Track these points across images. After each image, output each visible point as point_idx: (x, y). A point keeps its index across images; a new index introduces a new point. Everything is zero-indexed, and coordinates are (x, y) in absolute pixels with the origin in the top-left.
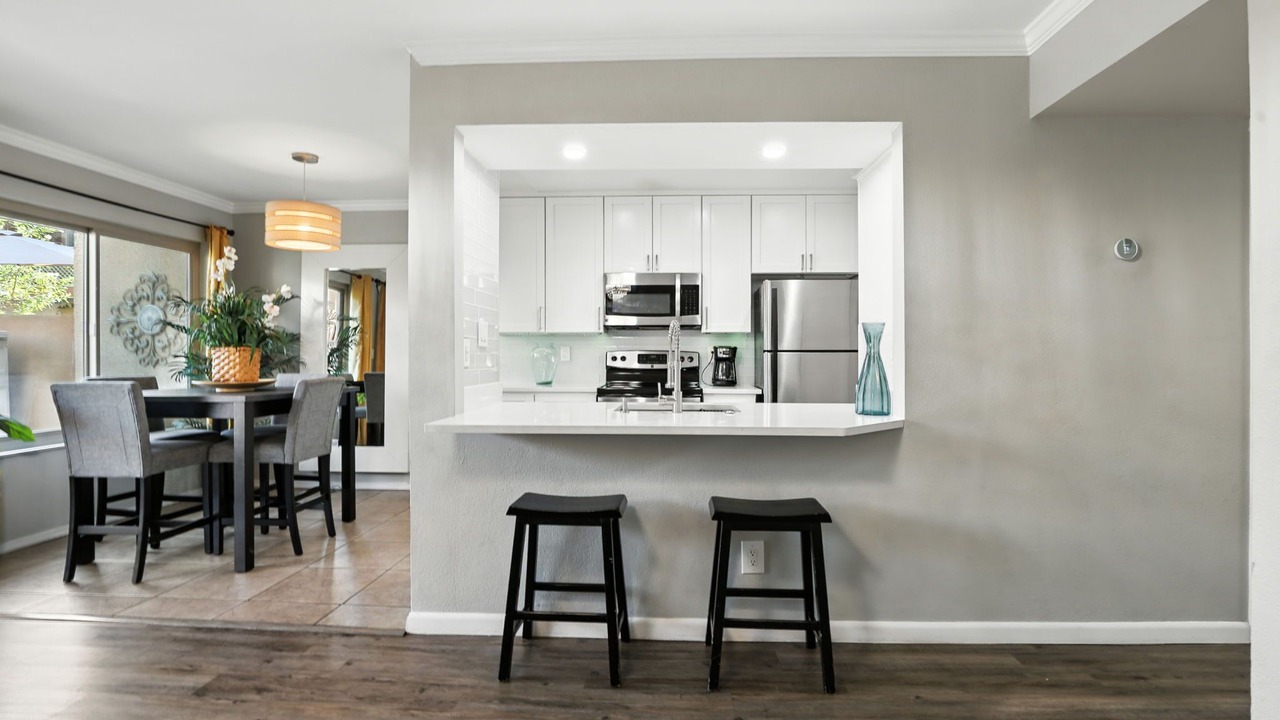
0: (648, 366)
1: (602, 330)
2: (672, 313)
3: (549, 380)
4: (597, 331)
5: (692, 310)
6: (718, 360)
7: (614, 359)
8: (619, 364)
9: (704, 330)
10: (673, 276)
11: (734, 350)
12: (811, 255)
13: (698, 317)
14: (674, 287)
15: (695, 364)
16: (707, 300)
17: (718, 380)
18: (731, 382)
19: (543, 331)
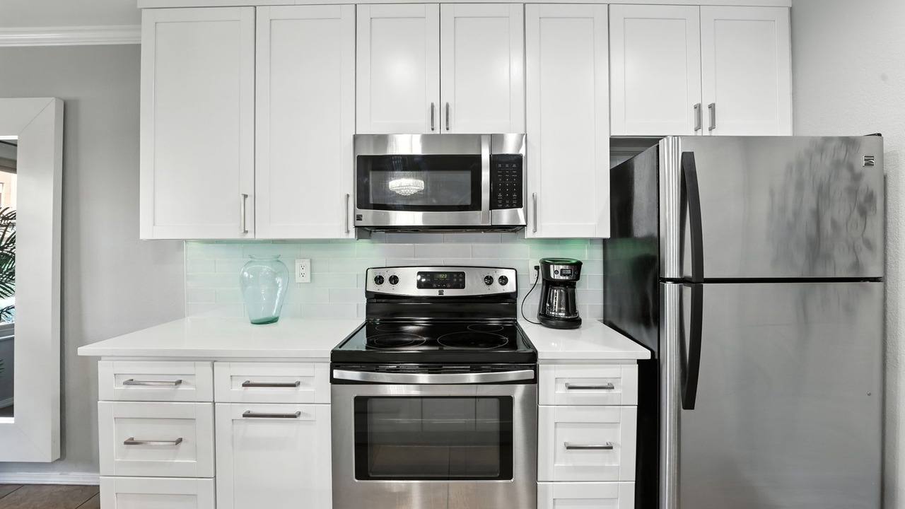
0: (434, 293)
1: (352, 235)
2: (476, 205)
3: (274, 314)
4: (343, 236)
5: (511, 198)
6: (549, 284)
7: (379, 280)
8: (386, 288)
9: (529, 233)
10: (478, 138)
11: (577, 266)
12: (712, 107)
13: (520, 211)
14: (478, 158)
15: (510, 288)
16: (535, 181)
17: (551, 318)
18: (573, 322)
19: (250, 236)
